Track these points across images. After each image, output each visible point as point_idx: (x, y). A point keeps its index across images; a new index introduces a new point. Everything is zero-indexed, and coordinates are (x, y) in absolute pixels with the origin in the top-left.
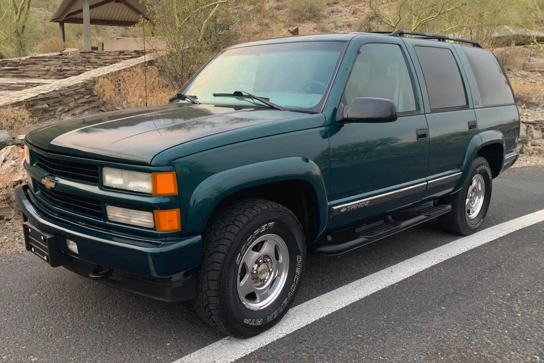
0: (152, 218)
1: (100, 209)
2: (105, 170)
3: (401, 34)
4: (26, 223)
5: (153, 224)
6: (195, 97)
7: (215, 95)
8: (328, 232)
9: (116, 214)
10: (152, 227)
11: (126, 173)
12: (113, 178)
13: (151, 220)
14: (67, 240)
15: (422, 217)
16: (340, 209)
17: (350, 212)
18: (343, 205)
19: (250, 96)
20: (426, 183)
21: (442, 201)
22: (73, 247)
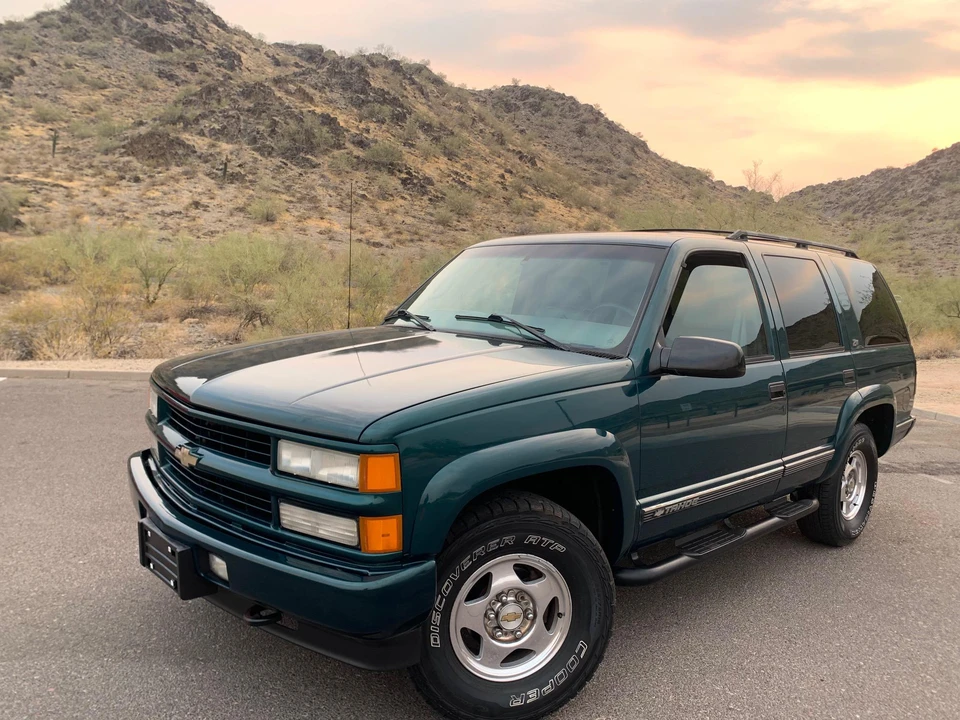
0: (356, 530)
1: (268, 506)
2: (283, 444)
3: (743, 237)
4: (145, 521)
5: (356, 540)
6: (427, 319)
7: (459, 318)
8: (635, 548)
9: (294, 518)
10: (355, 544)
11: (317, 453)
12: (294, 458)
13: (352, 532)
14: (211, 555)
15: (775, 520)
16: (654, 512)
17: (669, 516)
18: (657, 503)
19: (514, 324)
20: (782, 468)
21: (803, 493)
22: (220, 566)
